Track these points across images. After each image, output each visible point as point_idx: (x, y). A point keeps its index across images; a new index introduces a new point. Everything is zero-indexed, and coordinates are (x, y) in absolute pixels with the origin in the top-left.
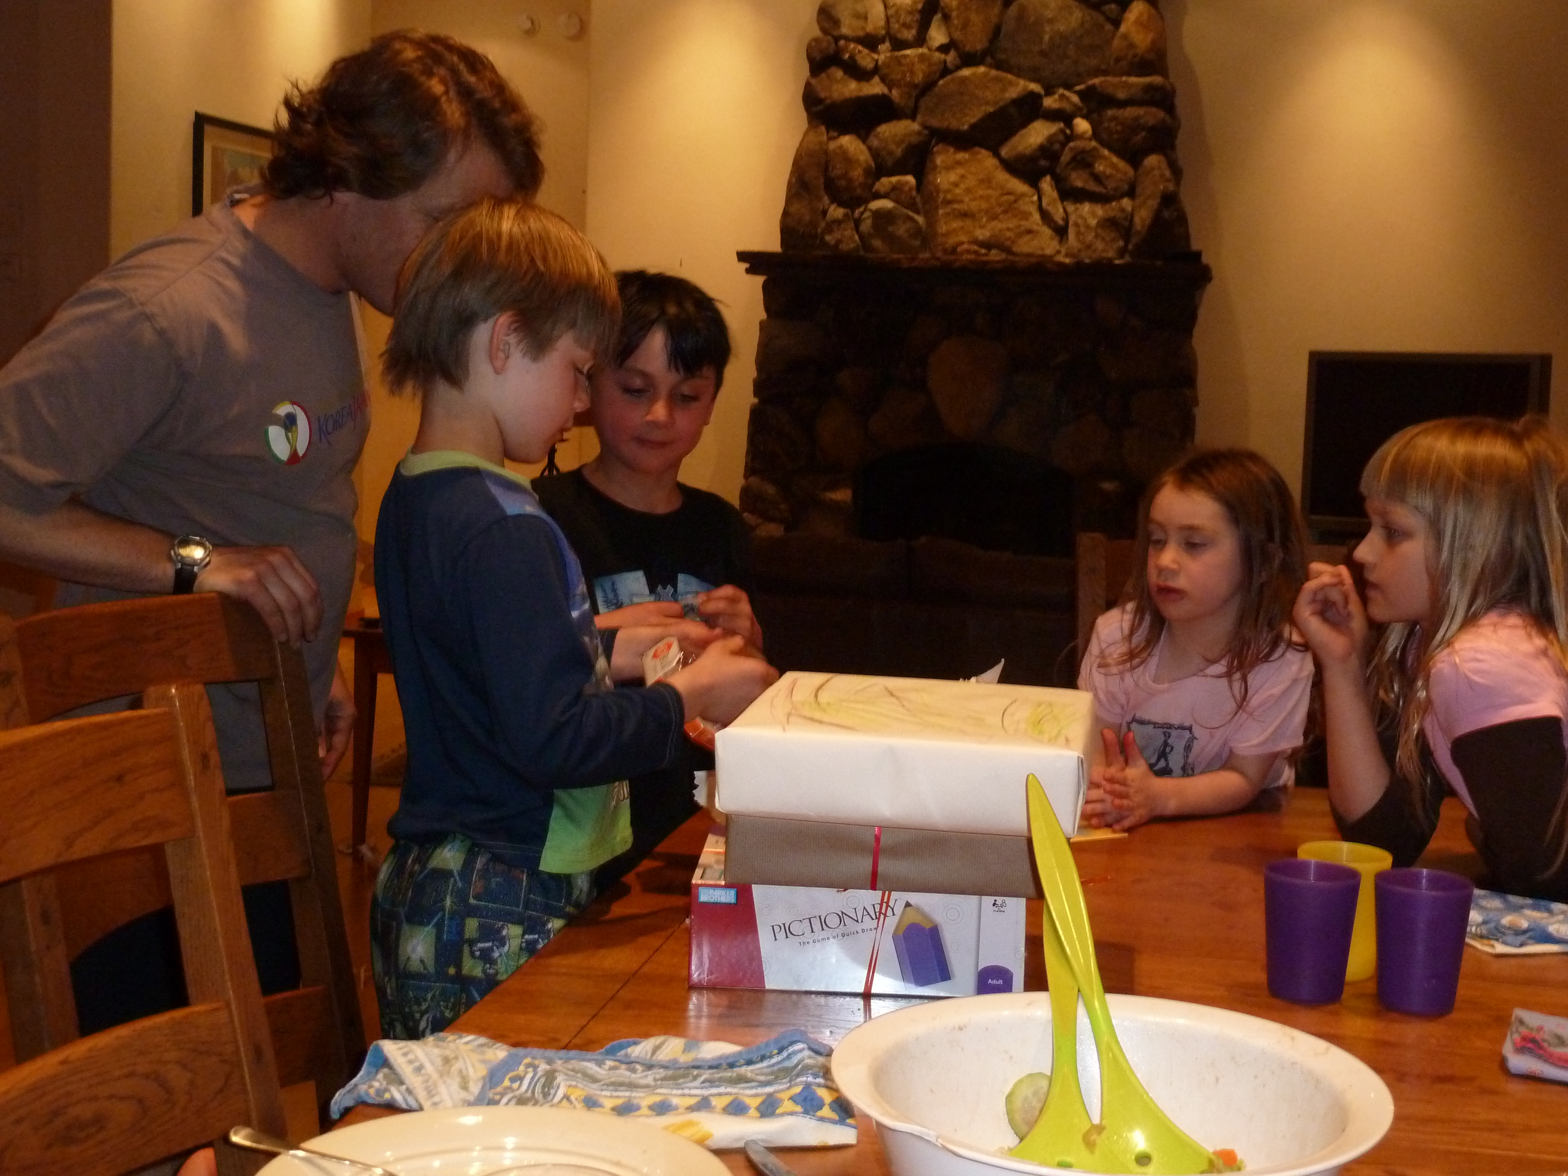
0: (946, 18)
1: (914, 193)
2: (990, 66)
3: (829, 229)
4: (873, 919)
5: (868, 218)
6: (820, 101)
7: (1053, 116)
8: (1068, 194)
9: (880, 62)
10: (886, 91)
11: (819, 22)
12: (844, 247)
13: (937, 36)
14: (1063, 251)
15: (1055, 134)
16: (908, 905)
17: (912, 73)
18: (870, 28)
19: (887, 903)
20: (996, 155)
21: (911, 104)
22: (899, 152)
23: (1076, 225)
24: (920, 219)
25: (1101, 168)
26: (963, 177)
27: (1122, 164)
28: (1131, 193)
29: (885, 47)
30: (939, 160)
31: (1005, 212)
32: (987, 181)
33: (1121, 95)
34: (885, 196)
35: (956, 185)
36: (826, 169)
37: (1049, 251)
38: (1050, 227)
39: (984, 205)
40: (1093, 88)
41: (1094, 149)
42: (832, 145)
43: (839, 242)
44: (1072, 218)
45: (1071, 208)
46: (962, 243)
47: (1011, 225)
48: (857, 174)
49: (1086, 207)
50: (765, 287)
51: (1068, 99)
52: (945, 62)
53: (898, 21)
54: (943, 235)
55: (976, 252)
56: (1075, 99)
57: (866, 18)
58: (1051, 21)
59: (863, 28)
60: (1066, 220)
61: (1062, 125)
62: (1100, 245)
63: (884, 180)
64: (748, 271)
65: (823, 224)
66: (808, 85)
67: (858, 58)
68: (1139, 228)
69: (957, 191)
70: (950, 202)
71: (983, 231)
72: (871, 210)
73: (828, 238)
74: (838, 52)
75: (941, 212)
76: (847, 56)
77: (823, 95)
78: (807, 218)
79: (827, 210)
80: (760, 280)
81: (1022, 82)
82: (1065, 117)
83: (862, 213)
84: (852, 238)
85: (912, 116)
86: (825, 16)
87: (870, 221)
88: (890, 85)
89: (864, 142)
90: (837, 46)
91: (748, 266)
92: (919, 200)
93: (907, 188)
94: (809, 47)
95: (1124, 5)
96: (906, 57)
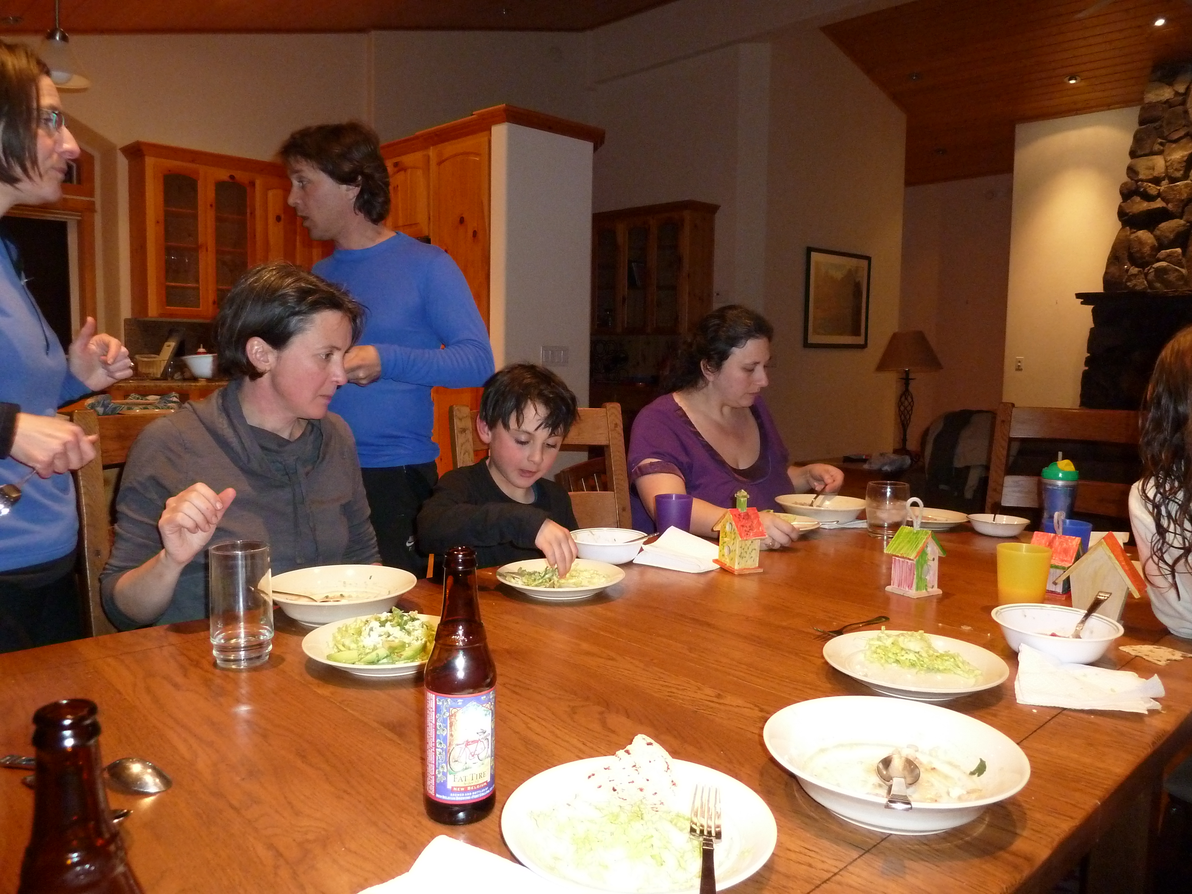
1: (1180, 257)
3: (1129, 279)
5: (1152, 272)
6: (1127, 214)
9: (1161, 191)
10: (1164, 205)
11: (1127, 174)
12: (1138, 288)
17: (1180, 194)
18: (1156, 174)
21: (1180, 210)
22: (1172, 236)
24: (1184, 271)
29: (1165, 182)
34: (1163, 260)
36: (1129, 249)
42: (1133, 236)
43: (1135, 285)
48: (1147, 250)
50: (1094, 311)
53: (1173, 168)
57: (1154, 169)
59: (1151, 174)
63: (1162, 251)
64: (1082, 303)
65: (1126, 277)
66: (1120, 206)
67: (1148, 190)
72: (1154, 268)
73: (1129, 284)
74: (1138, 187)
76: (1142, 190)
77: (1129, 211)
78: (1118, 274)
79: (1129, 270)
80: (1091, 307)
83: (1149, 270)
84: (1142, 283)
85: (1181, 218)
86: (1131, 171)
87: (1153, 274)
88: (1167, 201)
89: (1152, 233)
90: (1137, 185)
91: (1082, 300)
92: (1184, 261)
93: (1176, 255)
94: (1121, 187)
96: (1178, 186)
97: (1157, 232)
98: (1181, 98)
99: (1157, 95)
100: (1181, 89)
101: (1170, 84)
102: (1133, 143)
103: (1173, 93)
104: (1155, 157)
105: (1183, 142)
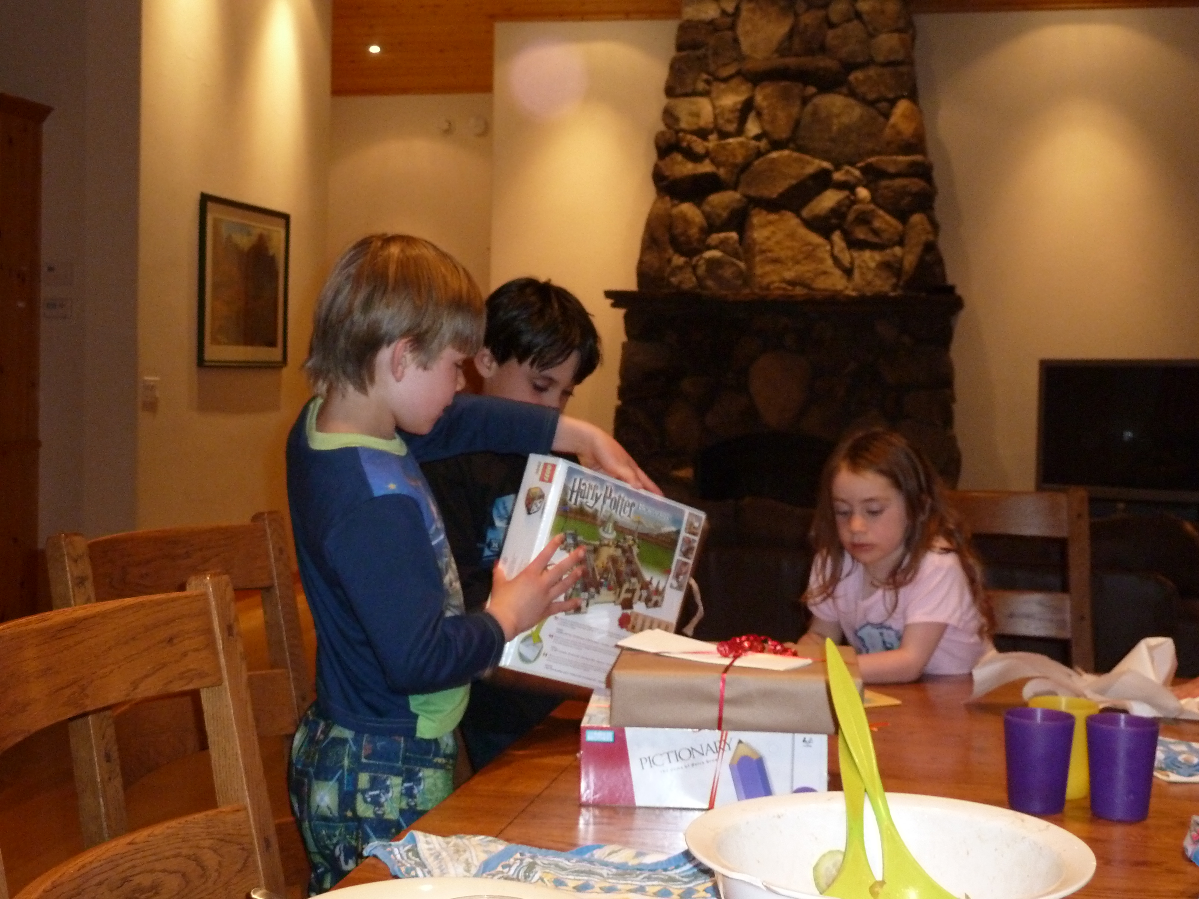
0: (759, 115)
1: (737, 245)
2: (793, 150)
3: (673, 273)
4: (714, 752)
5: (703, 264)
6: (666, 178)
7: (841, 186)
8: (854, 244)
9: (710, 149)
10: (715, 170)
11: (663, 119)
12: (685, 286)
13: (753, 128)
14: (850, 286)
15: (843, 200)
16: (740, 742)
17: (734, 156)
18: (702, 123)
19: (725, 741)
20: (798, 215)
21: (734, 178)
22: (725, 214)
23: (860, 267)
24: (742, 265)
25: (878, 224)
26: (773, 232)
27: (893, 221)
28: (901, 243)
29: (713, 137)
30: (756, 220)
31: (806, 258)
32: (792, 236)
33: (892, 169)
34: (715, 247)
35: (768, 238)
36: (671, 228)
37: (839, 287)
38: (840, 269)
39: (790, 253)
40: (870, 165)
41: (873, 211)
42: (675, 211)
43: (680, 282)
44: (857, 263)
45: (855, 254)
46: (774, 282)
47: (810, 268)
48: (694, 232)
49: (867, 254)
50: (626, 317)
51: (851, 173)
52: (759, 147)
53: (723, 118)
54: (759, 276)
55: (784, 289)
56: (857, 173)
57: (699, 116)
58: (838, 116)
59: (697, 123)
60: (852, 263)
61: (847, 193)
62: (878, 282)
63: (715, 236)
64: (614, 305)
65: (669, 269)
66: (656, 166)
67: (694, 146)
68: (907, 269)
69: (770, 243)
70: (764, 251)
71: (790, 273)
72: (705, 259)
73: (672, 280)
74: (678, 141)
75: (757, 259)
76: (685, 144)
77: (667, 173)
78: (657, 265)
79: (672, 259)
80: (622, 312)
81: (817, 161)
82: (848, 186)
83: (698, 261)
84: (690, 279)
85: (735, 188)
86: (669, 115)
87: (704, 266)
88: (718, 165)
89: (699, 208)
90: (677, 137)
91: (613, 301)
92: (741, 250)
93: (731, 242)
94: (657, 138)
95: (893, 103)
96: (729, 144)
97: (707, 208)
98: (729, 20)
99: (699, 11)
100: (730, 7)
102: (669, 74)
103: (719, 11)
104: (700, 99)
105: (734, 82)
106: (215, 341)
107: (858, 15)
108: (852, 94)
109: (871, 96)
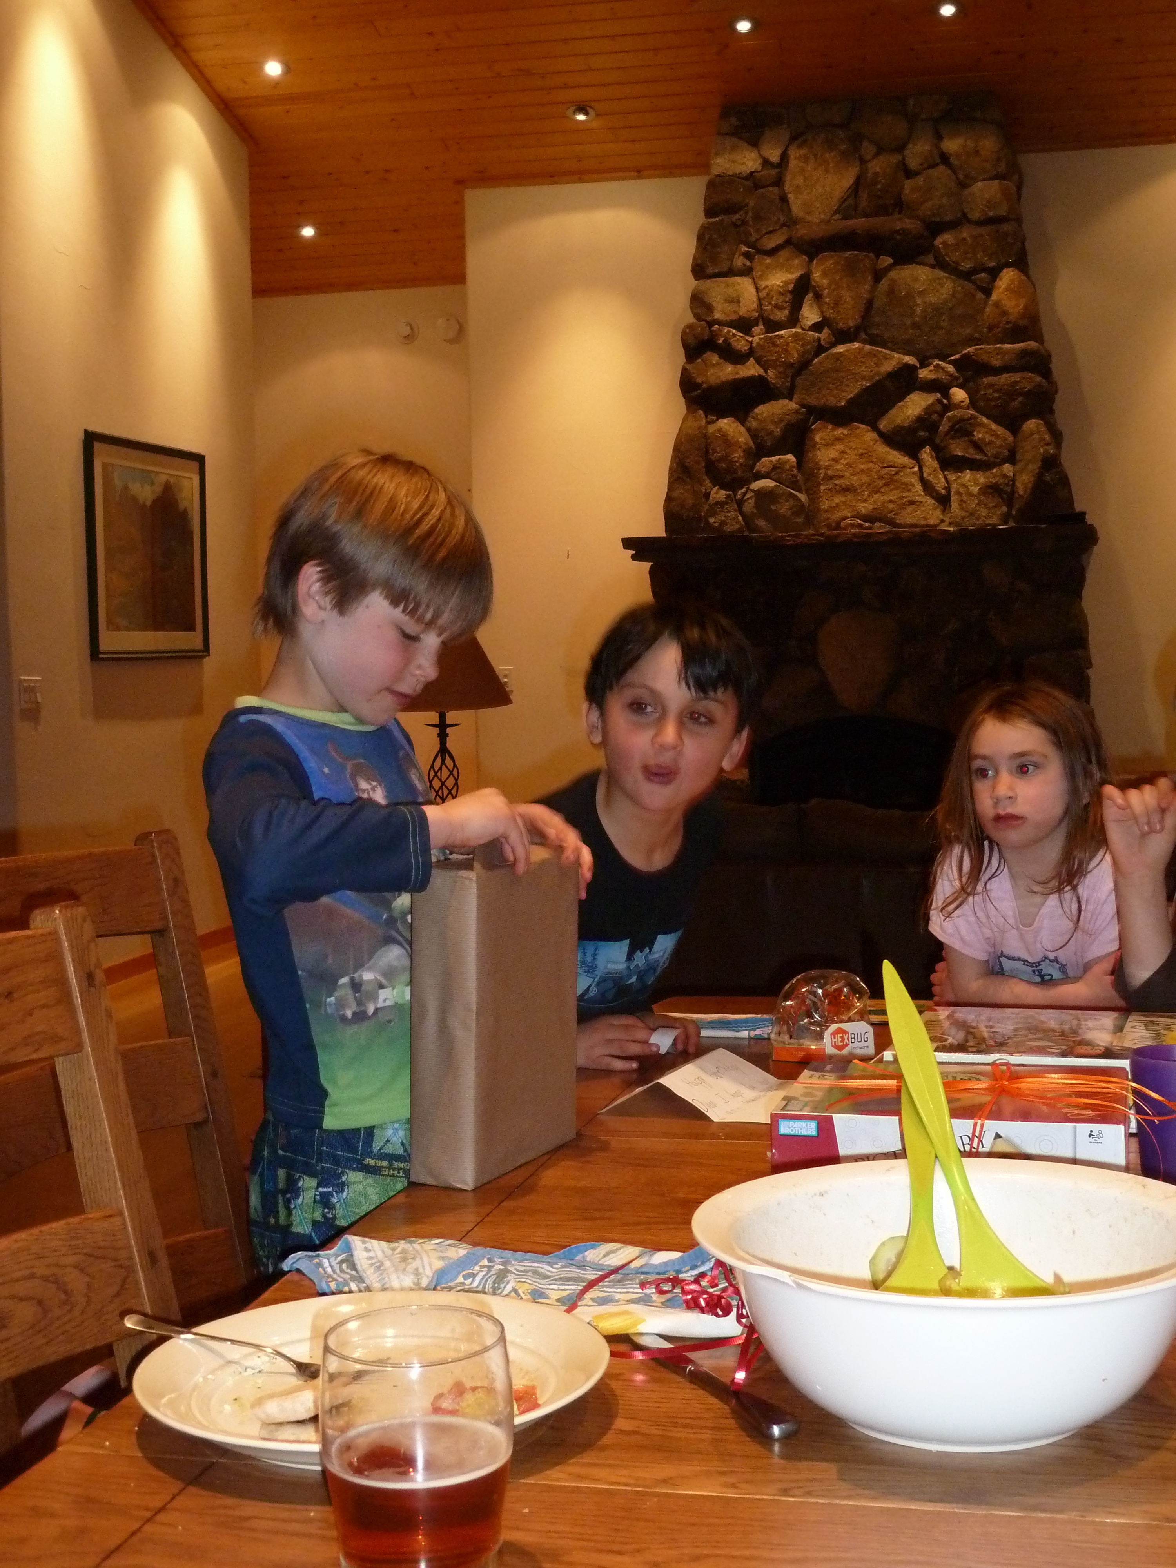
0: (818, 297)
1: (795, 471)
2: (864, 342)
3: (712, 512)
5: (750, 498)
6: (697, 386)
7: (929, 387)
8: (948, 463)
9: (754, 345)
10: (761, 372)
11: (691, 308)
12: (728, 528)
13: (810, 315)
14: (947, 519)
15: (932, 404)
17: (787, 352)
18: (743, 311)
20: (875, 429)
21: (788, 383)
22: (778, 431)
23: (959, 493)
24: (803, 497)
25: (980, 436)
26: (843, 452)
27: (1000, 431)
28: (1012, 458)
29: (759, 329)
30: (817, 438)
31: (886, 485)
32: (866, 455)
33: (996, 362)
34: (767, 476)
35: (836, 460)
36: (707, 452)
37: (932, 522)
38: (933, 497)
39: (865, 479)
40: (966, 357)
41: (973, 417)
42: (711, 429)
43: (723, 523)
44: (954, 487)
45: (952, 477)
46: (846, 518)
47: (892, 498)
48: (738, 455)
49: (968, 475)
50: (652, 572)
51: (943, 369)
52: (819, 340)
53: (770, 304)
54: (826, 511)
55: (860, 526)
56: (950, 368)
57: (739, 302)
58: (921, 293)
59: (736, 312)
60: (948, 489)
61: (939, 395)
62: (984, 512)
63: (763, 459)
64: (634, 558)
65: (706, 507)
66: (684, 371)
67: (733, 341)
68: (1021, 492)
69: (838, 467)
70: (831, 478)
71: (865, 505)
72: (753, 491)
73: (712, 520)
74: (713, 337)
75: (822, 488)
76: (721, 340)
77: (699, 380)
78: (690, 502)
79: (710, 493)
80: (647, 566)
81: (896, 355)
82: (940, 387)
83: (745, 494)
84: (736, 518)
85: (789, 395)
86: (698, 301)
87: (752, 501)
88: (765, 366)
89: (743, 425)
90: (711, 331)
91: (634, 552)
92: (800, 477)
93: (787, 467)
94: (684, 334)
95: (994, 273)
96: (781, 337)
98: (774, 172)
99: (733, 161)
100: (774, 155)
101: (754, 143)
102: (697, 248)
103: (760, 161)
104: (738, 279)
105: (784, 254)
106: (113, 626)
107: (945, 159)
108: (940, 264)
109: (967, 266)
